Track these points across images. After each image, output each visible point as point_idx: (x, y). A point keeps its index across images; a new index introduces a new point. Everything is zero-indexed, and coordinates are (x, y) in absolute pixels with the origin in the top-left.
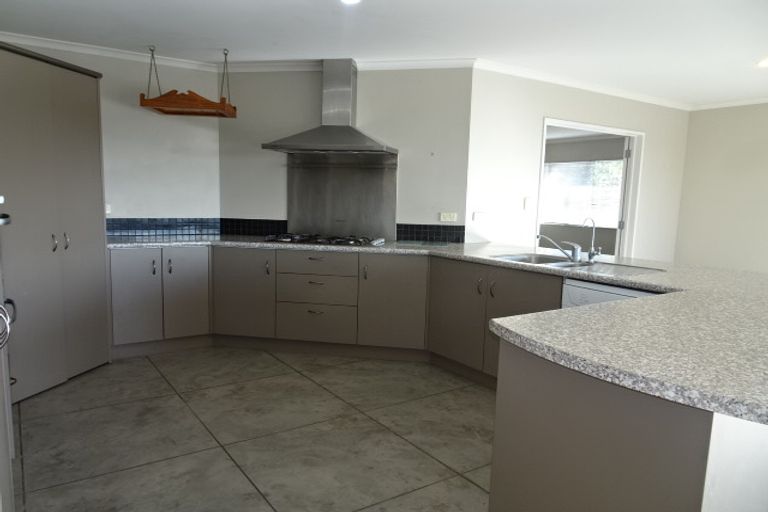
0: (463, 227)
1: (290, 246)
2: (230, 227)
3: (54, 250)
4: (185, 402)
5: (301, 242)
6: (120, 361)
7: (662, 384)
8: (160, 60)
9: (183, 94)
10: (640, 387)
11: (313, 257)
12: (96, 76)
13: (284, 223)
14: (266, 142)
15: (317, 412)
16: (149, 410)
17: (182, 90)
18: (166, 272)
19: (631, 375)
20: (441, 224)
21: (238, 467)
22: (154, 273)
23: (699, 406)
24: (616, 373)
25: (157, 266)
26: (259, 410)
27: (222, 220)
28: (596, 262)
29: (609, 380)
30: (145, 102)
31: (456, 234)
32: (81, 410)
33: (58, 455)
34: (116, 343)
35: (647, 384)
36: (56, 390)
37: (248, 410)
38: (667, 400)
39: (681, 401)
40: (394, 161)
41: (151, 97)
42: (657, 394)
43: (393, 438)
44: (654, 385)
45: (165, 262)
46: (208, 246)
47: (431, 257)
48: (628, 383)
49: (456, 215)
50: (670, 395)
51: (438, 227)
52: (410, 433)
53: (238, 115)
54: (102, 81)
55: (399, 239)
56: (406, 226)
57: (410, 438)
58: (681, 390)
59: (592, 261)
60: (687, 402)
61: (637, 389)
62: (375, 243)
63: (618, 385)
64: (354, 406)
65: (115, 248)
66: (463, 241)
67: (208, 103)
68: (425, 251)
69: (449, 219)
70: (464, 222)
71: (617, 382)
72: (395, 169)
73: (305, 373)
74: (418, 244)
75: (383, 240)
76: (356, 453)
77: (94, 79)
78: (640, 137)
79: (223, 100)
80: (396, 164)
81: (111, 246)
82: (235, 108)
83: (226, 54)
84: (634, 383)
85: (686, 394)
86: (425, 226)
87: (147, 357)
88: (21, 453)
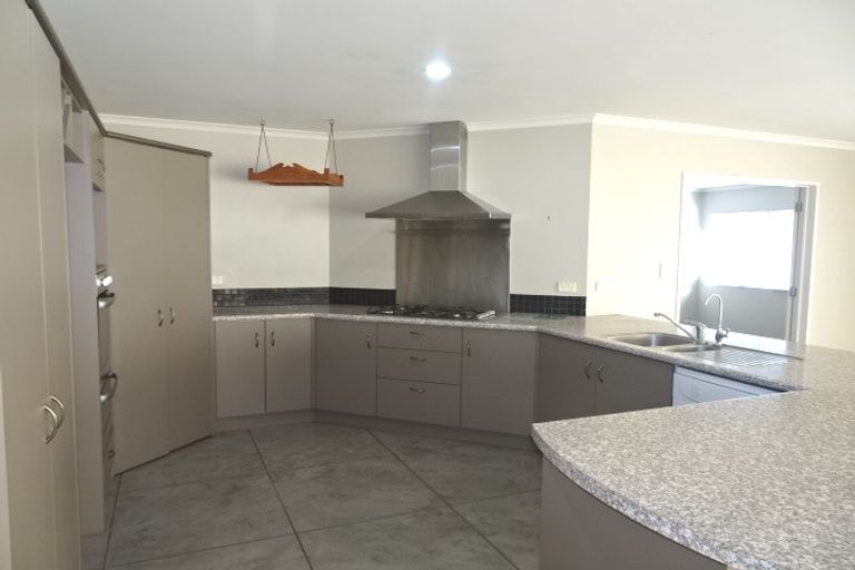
0: (584, 299)
1: (391, 319)
2: (339, 297)
3: (160, 324)
4: (273, 482)
5: (406, 314)
6: (222, 434)
7: (659, 519)
8: (270, 132)
9: (288, 167)
10: (640, 518)
11: (415, 331)
12: (207, 155)
13: (392, 293)
14: (370, 211)
15: (402, 502)
16: (236, 489)
17: (288, 163)
18: (269, 345)
19: (634, 505)
20: (559, 295)
21: (307, 558)
22: (257, 346)
23: (692, 547)
24: (621, 500)
25: (261, 339)
26: (343, 496)
27: (331, 289)
28: (724, 346)
29: (615, 507)
30: (253, 176)
31: (576, 306)
32: (175, 485)
33: (143, 530)
34: (219, 415)
35: (646, 516)
36: (159, 462)
37: (331, 495)
38: (664, 537)
39: (676, 539)
40: (506, 226)
41: (259, 171)
42: (655, 529)
43: (475, 538)
44: (653, 518)
45: (269, 334)
46: (311, 318)
47: (540, 334)
48: (630, 512)
49: (575, 285)
50: (666, 531)
51: (556, 298)
52: (495, 534)
53: (345, 183)
54: (212, 160)
55: (512, 311)
56: (520, 296)
57: (493, 539)
58: (676, 527)
59: (720, 343)
60: (682, 542)
61: (639, 521)
62: (481, 317)
63: (622, 514)
64: (442, 498)
65: (220, 321)
66: (584, 314)
67: (313, 174)
68: (532, 327)
69: (568, 289)
70: (585, 293)
71: (621, 510)
72: (508, 235)
73: (400, 457)
74: (530, 317)
75: (493, 312)
76: (432, 552)
77: (203, 158)
78: (813, 188)
79: (327, 171)
80: (508, 230)
81: (216, 319)
82: (341, 177)
83: (332, 125)
84: (636, 513)
85: (681, 532)
86: (542, 297)
87: (249, 431)
88: (111, 527)
